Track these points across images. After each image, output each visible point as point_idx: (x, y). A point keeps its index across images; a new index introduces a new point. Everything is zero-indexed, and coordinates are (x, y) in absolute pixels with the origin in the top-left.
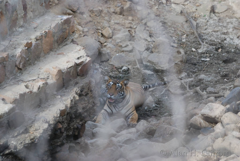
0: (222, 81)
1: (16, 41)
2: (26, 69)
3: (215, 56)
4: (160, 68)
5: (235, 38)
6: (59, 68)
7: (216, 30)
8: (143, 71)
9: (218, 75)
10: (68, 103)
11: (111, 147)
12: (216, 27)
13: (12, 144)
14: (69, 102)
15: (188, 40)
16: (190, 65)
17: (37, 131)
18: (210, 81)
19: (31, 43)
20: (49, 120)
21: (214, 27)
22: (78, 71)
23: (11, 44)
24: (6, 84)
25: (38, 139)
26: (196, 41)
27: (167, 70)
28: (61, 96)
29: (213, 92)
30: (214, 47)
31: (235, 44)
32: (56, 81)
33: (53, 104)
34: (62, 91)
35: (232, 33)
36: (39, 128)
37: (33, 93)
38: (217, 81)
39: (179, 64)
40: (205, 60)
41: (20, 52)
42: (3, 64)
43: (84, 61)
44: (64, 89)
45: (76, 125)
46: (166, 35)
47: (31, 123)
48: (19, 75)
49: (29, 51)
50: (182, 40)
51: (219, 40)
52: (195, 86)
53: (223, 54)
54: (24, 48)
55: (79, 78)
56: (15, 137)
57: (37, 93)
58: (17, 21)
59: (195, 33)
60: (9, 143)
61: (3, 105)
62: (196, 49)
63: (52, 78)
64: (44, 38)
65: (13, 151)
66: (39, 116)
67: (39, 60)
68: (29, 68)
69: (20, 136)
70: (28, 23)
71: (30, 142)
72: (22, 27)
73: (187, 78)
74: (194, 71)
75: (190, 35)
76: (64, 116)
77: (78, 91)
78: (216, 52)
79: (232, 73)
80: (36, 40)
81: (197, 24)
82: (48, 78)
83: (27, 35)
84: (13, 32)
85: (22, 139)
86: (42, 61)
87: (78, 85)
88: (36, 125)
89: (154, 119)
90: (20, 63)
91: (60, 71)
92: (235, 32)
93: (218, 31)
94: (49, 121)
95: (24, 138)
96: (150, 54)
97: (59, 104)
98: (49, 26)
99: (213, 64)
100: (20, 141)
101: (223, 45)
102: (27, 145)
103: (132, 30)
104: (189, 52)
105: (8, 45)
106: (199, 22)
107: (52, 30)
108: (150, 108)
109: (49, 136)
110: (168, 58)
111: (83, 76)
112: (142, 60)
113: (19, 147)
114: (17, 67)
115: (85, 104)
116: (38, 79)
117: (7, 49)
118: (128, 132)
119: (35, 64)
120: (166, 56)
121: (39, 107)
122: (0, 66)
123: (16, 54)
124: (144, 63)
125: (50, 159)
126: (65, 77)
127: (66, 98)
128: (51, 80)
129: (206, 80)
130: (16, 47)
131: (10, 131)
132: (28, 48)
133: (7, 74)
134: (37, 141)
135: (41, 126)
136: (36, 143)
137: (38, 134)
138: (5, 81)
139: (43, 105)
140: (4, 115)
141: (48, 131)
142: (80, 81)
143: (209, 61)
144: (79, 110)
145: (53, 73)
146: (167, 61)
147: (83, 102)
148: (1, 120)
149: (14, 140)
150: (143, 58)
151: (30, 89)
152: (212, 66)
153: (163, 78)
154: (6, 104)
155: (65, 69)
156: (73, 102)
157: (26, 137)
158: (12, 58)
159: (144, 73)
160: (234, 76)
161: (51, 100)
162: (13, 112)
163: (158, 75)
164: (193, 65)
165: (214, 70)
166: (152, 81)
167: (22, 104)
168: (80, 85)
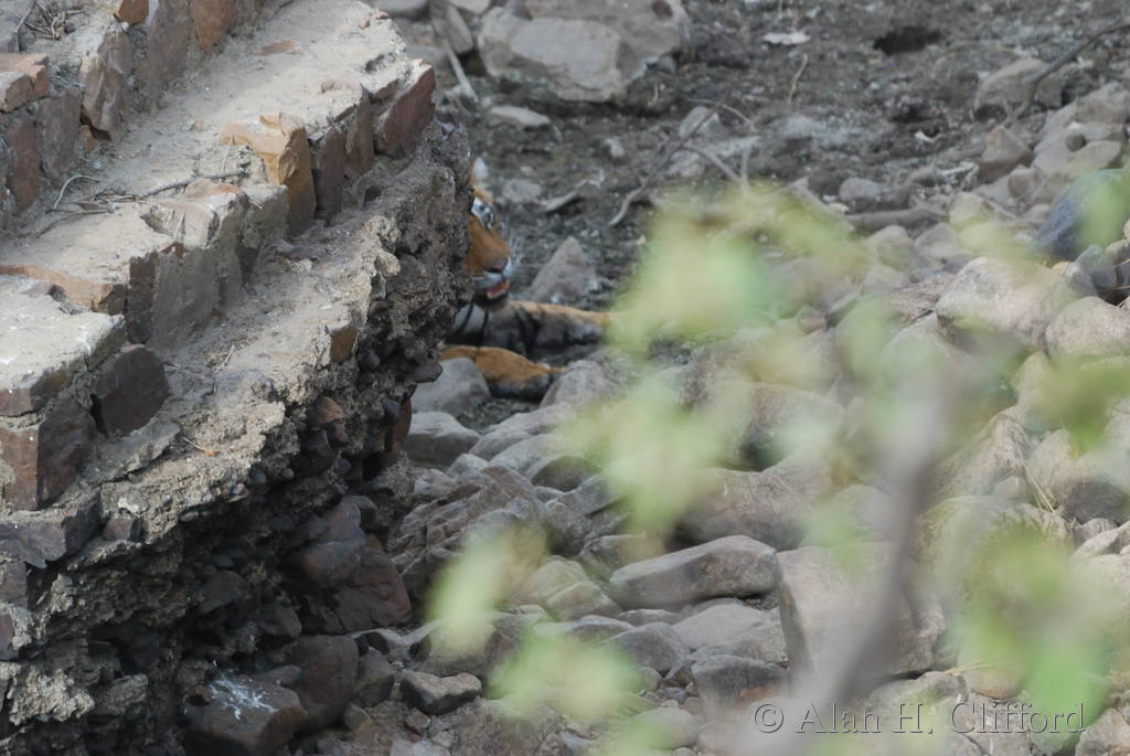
0: (908, 144)
2: (129, 131)
3: (827, 19)
4: (579, 91)
6: (297, 123)
8: (497, 110)
9: (874, 112)
10: (360, 290)
11: (504, 506)
13: (121, 510)
14: (363, 289)
17: (235, 442)
18: (846, 145)
20: (282, 384)
22: (377, 131)
23: (44, 8)
24: (49, 211)
25: (245, 483)
27: (618, 106)
28: (313, 260)
29: (874, 200)
32: (284, 187)
33: (281, 305)
34: (313, 234)
36: (242, 426)
37: (187, 251)
38: (878, 143)
39: (666, 71)
40: (786, 43)
41: (99, 51)
42: (28, 111)
43: (402, 77)
44: (320, 223)
45: (381, 402)
47: (201, 405)
48: (98, 165)
49: (135, 38)
54: (112, 29)
55: (380, 164)
56: (130, 475)
57: (206, 251)
60: (107, 512)
61: (59, 319)
63: (264, 169)
65: (128, 548)
66: (226, 364)
67: (182, 83)
68: (140, 126)
69: (155, 470)
71: (209, 498)
73: (725, 139)
74: (750, 97)
76: (346, 363)
77: (392, 230)
79: (941, 99)
82: (244, 175)
85: (168, 485)
86: (196, 88)
87: (379, 201)
88: (224, 412)
90: (102, 103)
91: (299, 136)
94: (286, 391)
95: (179, 481)
96: (520, 24)
97: (310, 302)
99: (832, 57)
100: (161, 497)
102: (196, 513)
104: (695, 3)
105: (31, 13)
109: (291, 466)
110: (616, 38)
111: (400, 153)
112: (482, 56)
113: (157, 527)
114: (87, 126)
115: (418, 293)
116: (199, 180)
117: (29, 35)
118: (537, 423)
119: (166, 103)
120: (603, 30)
121: (216, 318)
122: (18, 122)
123: (77, 60)
124: (493, 71)
125: (277, 579)
126: (322, 164)
127: (342, 271)
128: (264, 185)
129: (822, 144)
130: (72, 25)
131: (107, 449)
132: (132, 25)
133: (48, 160)
134: (242, 493)
135: (252, 417)
136: (239, 502)
137: (242, 457)
138: (42, 201)
139: (232, 313)
140: (76, 372)
141: (283, 440)
142: (390, 183)
143: (809, 47)
144: (394, 326)
145: (267, 149)
146: (612, 55)
147: (408, 286)
148: (62, 395)
149: (130, 490)
150: (487, 48)
151: (171, 235)
152: (831, 71)
153: (603, 143)
154: (73, 313)
155: (322, 126)
156: (383, 286)
157: (185, 475)
158: (62, 81)
159: (503, 124)
160: (955, 113)
161: (267, 285)
162: (114, 351)
163: (571, 129)
164: (730, 67)
165: (843, 90)
166: (550, 163)
167: (144, 309)
168: (390, 200)
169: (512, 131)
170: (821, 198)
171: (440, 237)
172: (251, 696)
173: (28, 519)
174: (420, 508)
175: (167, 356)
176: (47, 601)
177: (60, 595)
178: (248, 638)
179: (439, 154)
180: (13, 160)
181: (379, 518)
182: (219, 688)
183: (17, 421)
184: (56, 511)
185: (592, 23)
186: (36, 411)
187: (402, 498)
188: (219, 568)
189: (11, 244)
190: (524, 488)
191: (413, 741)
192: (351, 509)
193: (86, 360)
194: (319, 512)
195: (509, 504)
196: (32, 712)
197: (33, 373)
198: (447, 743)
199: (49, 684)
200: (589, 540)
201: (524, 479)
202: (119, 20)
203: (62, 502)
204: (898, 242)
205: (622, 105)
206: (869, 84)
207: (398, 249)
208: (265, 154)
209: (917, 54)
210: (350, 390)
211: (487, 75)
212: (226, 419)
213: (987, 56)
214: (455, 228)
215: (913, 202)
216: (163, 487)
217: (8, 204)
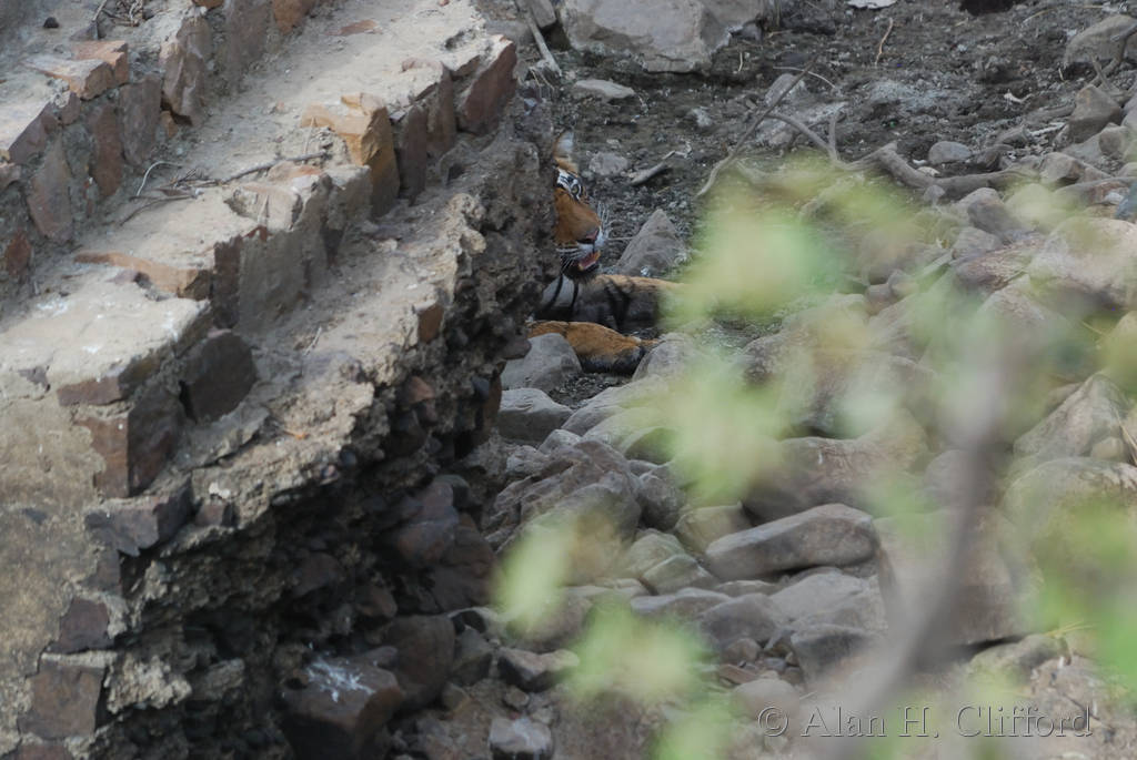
0: (997, 105)
2: (210, 116)
4: (663, 61)
6: (378, 103)
8: (582, 84)
9: (962, 73)
10: (445, 269)
11: (597, 480)
13: (213, 496)
14: (449, 268)
16: (806, 38)
17: (324, 424)
18: (934, 108)
20: (369, 365)
22: (458, 109)
24: (132, 199)
25: (336, 465)
28: (398, 240)
29: (964, 163)
32: (367, 167)
33: (368, 286)
34: (397, 214)
36: (331, 408)
37: (271, 235)
38: (966, 105)
39: (749, 39)
40: (873, 7)
41: (178, 36)
42: (109, 98)
43: (482, 53)
44: (405, 202)
45: (468, 382)
47: (290, 388)
48: (180, 151)
49: (213, 23)
52: (862, 141)
54: (190, 14)
55: (463, 142)
56: (221, 461)
57: (290, 234)
60: (198, 498)
61: (145, 306)
63: (346, 150)
65: (221, 533)
66: (314, 347)
67: (262, 67)
68: (221, 110)
69: (246, 455)
71: (300, 481)
73: (811, 105)
74: (836, 63)
76: (434, 342)
77: (477, 207)
79: (1029, 58)
82: (326, 157)
85: (259, 469)
86: (276, 70)
87: (463, 179)
88: (313, 395)
90: (182, 88)
91: (380, 116)
94: (374, 372)
95: (269, 465)
97: (396, 282)
99: (918, 20)
100: (252, 481)
102: (287, 497)
105: (108, 1)
109: (382, 446)
110: (703, 6)
111: (483, 130)
112: (565, 29)
113: (249, 511)
114: (168, 112)
115: (505, 270)
116: (281, 163)
117: (108, 22)
119: (246, 87)
121: (302, 301)
122: (99, 110)
123: (156, 46)
124: (577, 45)
125: (371, 560)
126: (404, 144)
127: (428, 250)
128: (346, 166)
129: (910, 108)
130: (150, 11)
131: (197, 435)
132: (210, 10)
133: (130, 147)
134: (333, 475)
135: (341, 398)
136: (330, 485)
137: (332, 439)
138: (125, 188)
139: (318, 295)
140: (163, 359)
141: (373, 422)
142: (474, 161)
143: (895, 10)
144: (482, 304)
145: (349, 130)
146: (696, 25)
147: (498, 262)
148: (151, 382)
149: (221, 476)
150: (571, 21)
151: (255, 219)
152: (918, 34)
153: (689, 114)
154: (159, 299)
155: (403, 104)
156: (469, 264)
157: (275, 458)
158: (142, 68)
159: (588, 98)
160: (1044, 73)
161: (352, 266)
162: (201, 337)
163: (657, 100)
164: (815, 33)
165: (930, 52)
166: (636, 135)
167: (230, 293)
168: (474, 178)
169: (598, 103)
170: (910, 162)
171: (525, 213)
172: (347, 678)
173: (120, 507)
174: (513, 485)
175: (254, 340)
176: (141, 588)
177: (154, 583)
178: (344, 620)
179: (522, 129)
180: (94, 148)
181: (472, 496)
182: (316, 670)
183: (106, 410)
184: (147, 498)
186: (125, 398)
187: (494, 476)
188: (313, 551)
189: (95, 232)
190: (617, 462)
191: (513, 719)
192: (443, 489)
193: (174, 346)
194: (411, 492)
195: (602, 479)
196: (129, 700)
197: (120, 361)
198: (546, 720)
199: (145, 671)
200: (684, 512)
201: (617, 453)
202: (197, 5)
203: (153, 489)
204: (990, 204)
205: (707, 75)
206: (956, 46)
207: (483, 227)
208: (346, 134)
209: (1004, 14)
210: (438, 369)
211: (571, 48)
212: (315, 402)
213: (1075, 14)
214: (540, 203)
215: (1004, 164)
216: (253, 472)
217: (91, 193)
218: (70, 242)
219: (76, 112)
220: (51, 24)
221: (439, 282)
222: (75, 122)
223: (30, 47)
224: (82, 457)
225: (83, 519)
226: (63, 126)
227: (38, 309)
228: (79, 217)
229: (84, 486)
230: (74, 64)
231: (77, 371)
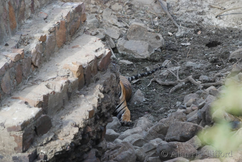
0: (214, 68)
1: (28, 35)
2: (42, 66)
3: (195, 40)
4: (139, 56)
5: (214, 18)
6: (80, 64)
7: (190, 10)
8: (121, 61)
9: (206, 60)
12: (189, 6)
13: (41, 153)
14: (96, 101)
15: (162, 23)
16: (171, 52)
17: (67, 137)
18: (200, 68)
19: (45, 36)
20: (78, 123)
21: (187, 7)
22: (98, 65)
23: (23, 38)
24: (24, 85)
25: (70, 146)
26: (170, 23)
27: (148, 59)
28: (84, 95)
29: (207, 80)
30: (193, 29)
31: (214, 24)
32: (77, 78)
33: (77, 105)
34: (84, 89)
35: (209, 12)
36: (69, 133)
37: (56, 93)
38: (208, 67)
39: (159, 52)
40: (186, 45)
41: (35, 48)
42: (20, 62)
43: (104, 53)
44: (86, 86)
45: (99, 127)
46: (136, 19)
47: (59, 128)
48: (35, 74)
49: (43, 45)
50: (155, 23)
51: (196, 22)
52: (184, 75)
53: (204, 36)
54: (38, 43)
55: (99, 73)
56: (44, 145)
57: (60, 93)
58: (25, 12)
59: (168, 14)
60: (38, 153)
61: (27, 109)
62: (172, 33)
63: (73, 74)
64: (57, 29)
65: (43, 161)
66: (65, 119)
67: (54, 55)
68: (45, 65)
69: (49, 143)
70: (35, 13)
71: (61, 150)
72: (30, 18)
73: (173, 67)
74: (178, 57)
75: (162, 18)
76: (92, 118)
77: (102, 88)
78: (196, 35)
79: (221, 57)
80: (49, 33)
81: (168, 4)
82: (68, 76)
83: (38, 28)
84: (22, 25)
85: (52, 147)
86: (57, 56)
87: (99, 81)
88: (65, 130)
89: (150, 115)
90: (36, 60)
91: (81, 67)
92: (212, 10)
93: (192, 11)
94: (79, 125)
95: (54, 146)
96: (126, 41)
97: (84, 104)
98: (60, 16)
99: (196, 48)
100: (50, 149)
101: (202, 26)
102: (59, 153)
103: (98, 16)
104: (165, 37)
105: (20, 40)
106: (169, 2)
107: (64, 20)
108: (141, 103)
109: (80, 142)
110: (148, 44)
111: (103, 70)
112: (117, 49)
113: (50, 157)
114: (33, 65)
115: (108, 102)
116: (58, 77)
117: (19, 44)
118: (133, 131)
119: (50, 60)
120: (145, 42)
121: (62, 108)
122: (17, 64)
123: (30, 50)
124: (120, 52)
126: (86, 73)
127: (91, 97)
128: (73, 78)
129: (195, 68)
130: (29, 42)
131: (38, 139)
132: (43, 42)
133: (24, 73)
134: (69, 148)
135: (71, 131)
136: (68, 151)
137: (69, 140)
138: (23, 82)
139: (66, 107)
140: (31, 121)
141: (78, 136)
142: (101, 77)
143: (191, 46)
144: (103, 110)
145: (74, 70)
146: (147, 48)
147: (106, 100)
148: (28, 126)
149: (43, 148)
150: (119, 47)
151: (52, 89)
152: (196, 51)
153: (145, 68)
154: (30, 107)
155: (86, 64)
156: (100, 101)
157: (56, 144)
158: (27, 55)
159: (122, 64)
160: (225, 61)
161: (74, 101)
162: (39, 116)
163: (138, 65)
164: (173, 51)
165: (199, 56)
166: (133, 73)
167: (46, 106)
168: (101, 81)
169: (125, 65)
170: (195, 80)
171: (113, 89)
173: (20, 155)
174: (108, 151)
175: (51, 117)
179: (112, 70)
180: (16, 73)
181: (99, 154)
183: (18, 133)
184: (27, 153)
185: (142, 41)
186: (22, 130)
187: (104, 149)
189: (16, 92)
190: (131, 146)
192: (93, 152)
193: (33, 118)
194: (86, 152)
195: (128, 150)
197: (21, 122)
200: (146, 158)
201: (131, 144)
202: (40, 41)
203: (28, 151)
204: (214, 90)
205: (149, 59)
206: (205, 54)
207: (103, 92)
208: (73, 71)
209: (216, 47)
210: (93, 124)
211: (119, 53)
212: (65, 131)
213: (231, 48)
214: (116, 87)
215: (216, 81)
216: (51, 147)
217: (15, 83)
218: (10, 94)
219: (12, 65)
220: (7, 45)
221: (94, 105)
222: (12, 67)
223: (2, 50)
224: (12, 143)
225: (12, 158)
226: (9, 68)
227: (2, 109)
228: (12, 89)
229: (12, 150)
230: (12, 54)
231: (11, 124)
